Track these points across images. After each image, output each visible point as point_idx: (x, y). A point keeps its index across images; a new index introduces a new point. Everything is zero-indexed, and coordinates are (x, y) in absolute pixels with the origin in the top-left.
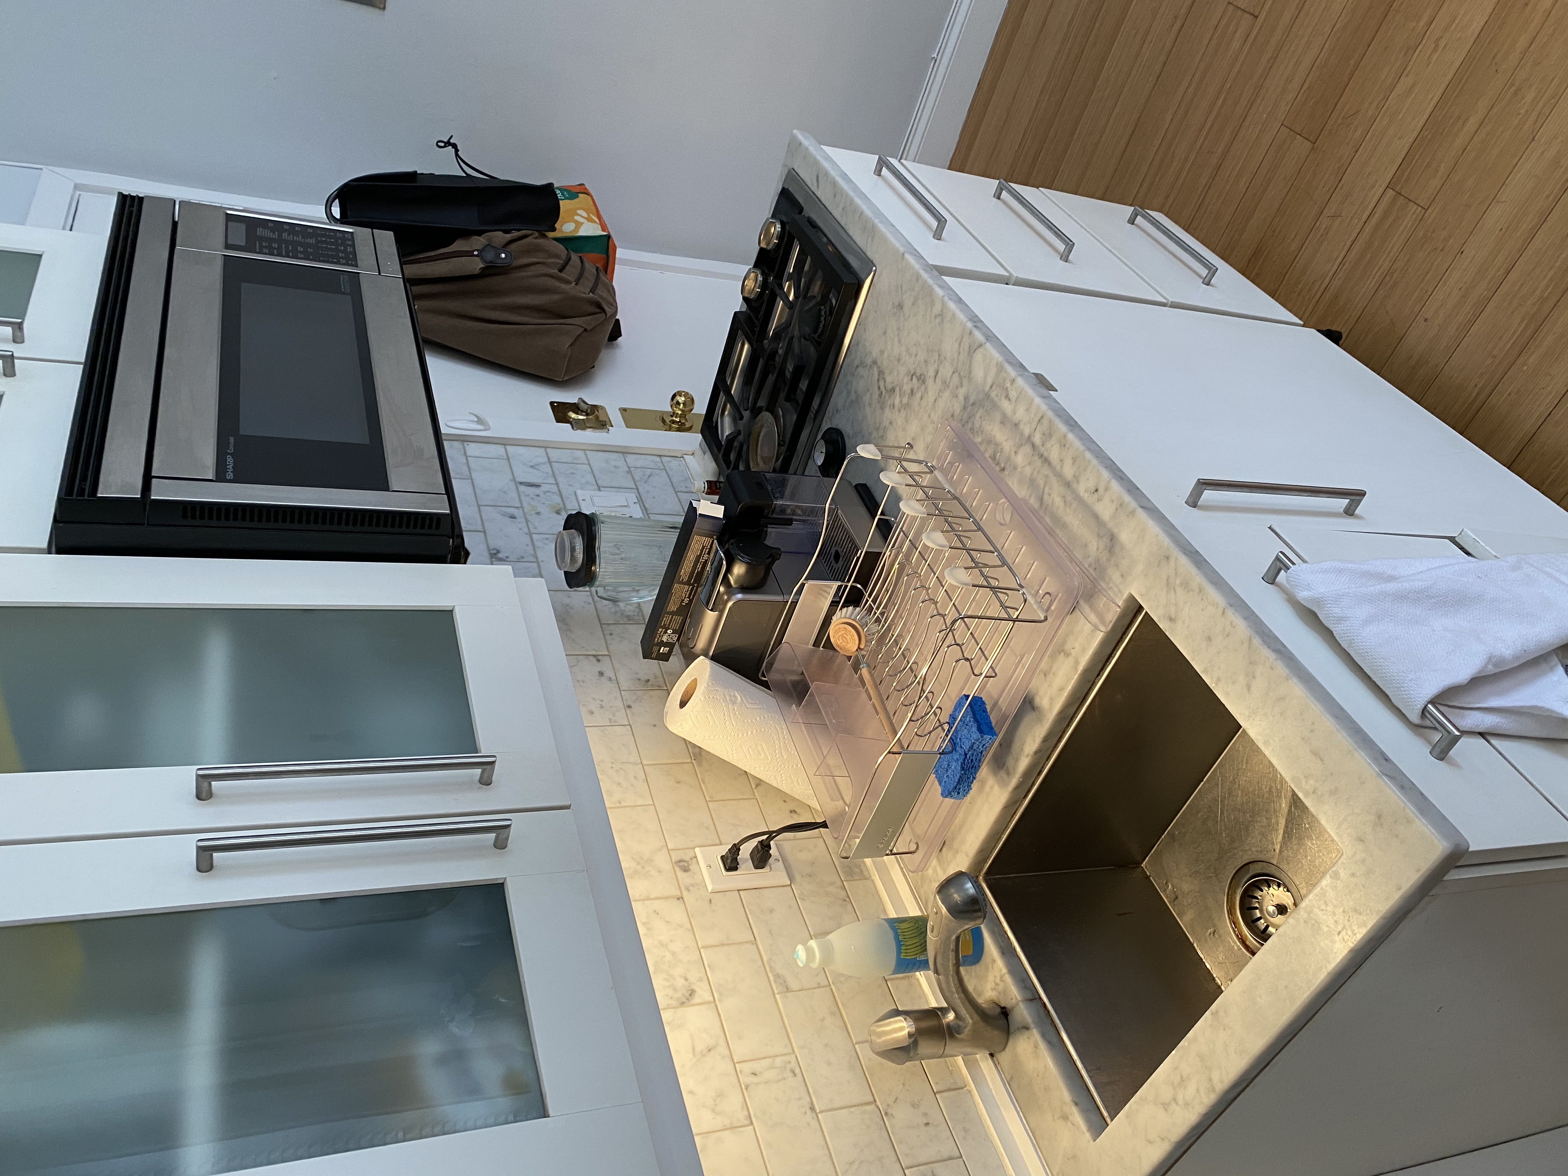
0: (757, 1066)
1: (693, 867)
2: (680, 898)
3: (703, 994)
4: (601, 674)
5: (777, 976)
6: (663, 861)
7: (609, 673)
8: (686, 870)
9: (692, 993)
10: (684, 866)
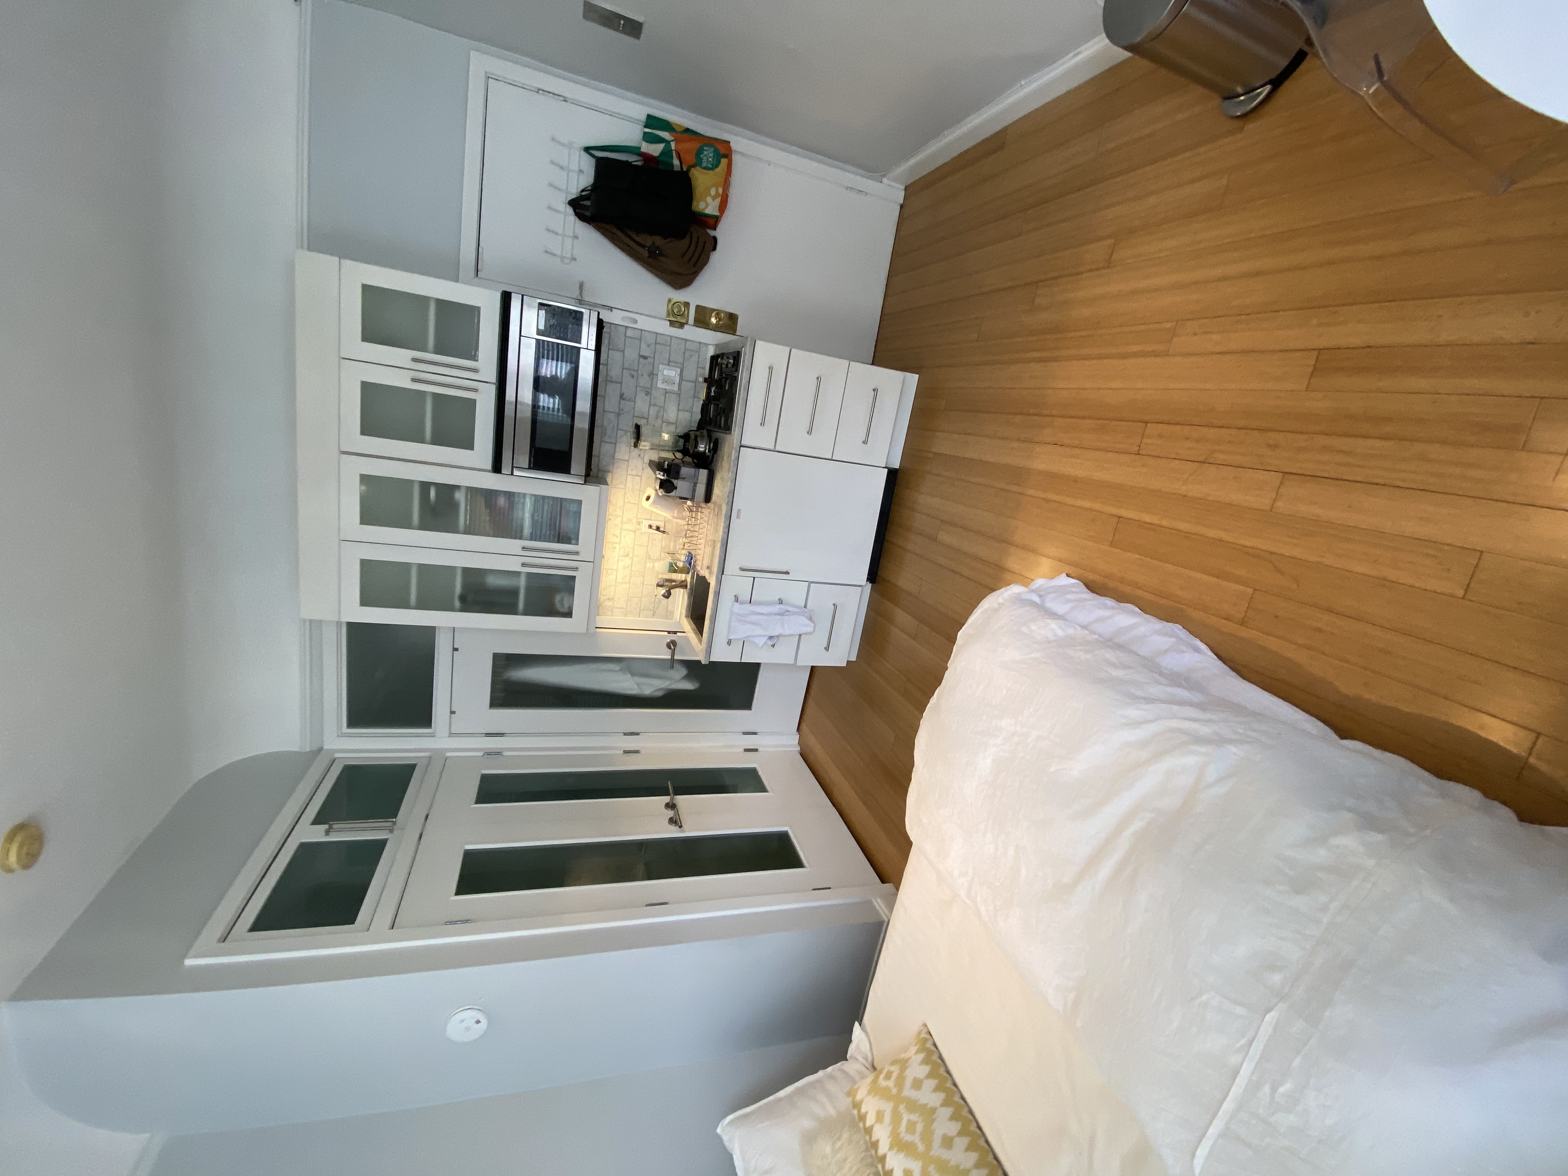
0: (635, 573)
1: (641, 524)
2: (635, 532)
3: (631, 555)
4: (639, 455)
5: (649, 555)
6: (634, 521)
7: (642, 456)
8: (639, 525)
9: (629, 554)
10: (639, 523)
